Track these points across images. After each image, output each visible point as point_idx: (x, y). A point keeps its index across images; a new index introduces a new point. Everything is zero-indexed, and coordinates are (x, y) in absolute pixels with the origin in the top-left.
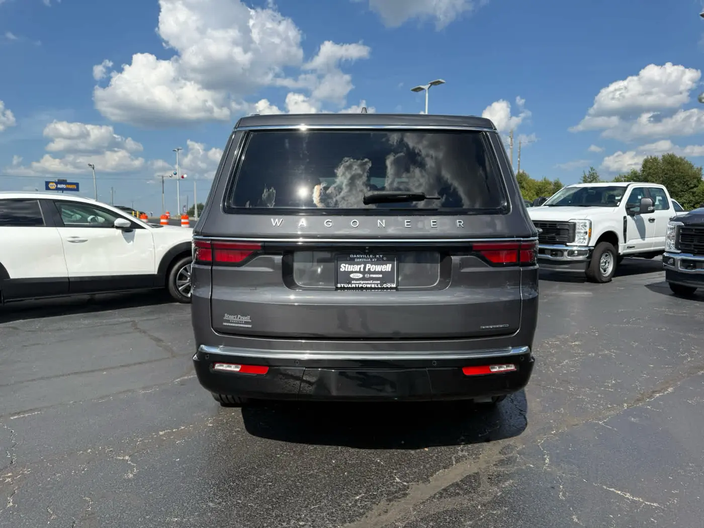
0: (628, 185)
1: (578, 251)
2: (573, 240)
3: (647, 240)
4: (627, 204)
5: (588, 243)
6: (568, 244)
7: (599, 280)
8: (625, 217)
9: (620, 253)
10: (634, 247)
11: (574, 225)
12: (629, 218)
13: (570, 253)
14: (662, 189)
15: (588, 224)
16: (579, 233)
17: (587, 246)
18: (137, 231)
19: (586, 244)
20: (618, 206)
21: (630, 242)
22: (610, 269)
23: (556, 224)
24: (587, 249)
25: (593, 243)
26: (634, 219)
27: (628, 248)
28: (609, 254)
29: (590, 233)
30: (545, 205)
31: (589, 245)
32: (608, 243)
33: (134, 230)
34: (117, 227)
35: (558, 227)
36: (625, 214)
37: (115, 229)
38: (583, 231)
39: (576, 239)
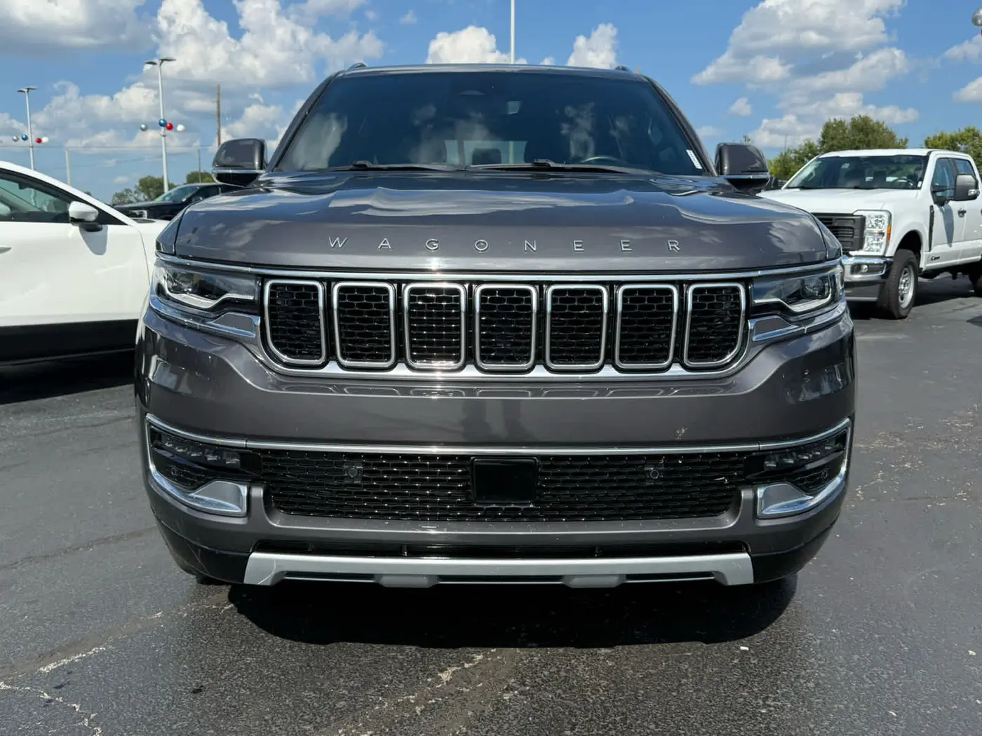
0: (930, 153)
1: (868, 264)
2: (860, 247)
3: (956, 246)
4: (933, 185)
5: (885, 252)
6: (851, 253)
7: (895, 313)
8: (932, 207)
9: (922, 269)
10: (938, 258)
11: (863, 219)
12: (936, 208)
13: (856, 268)
14: (969, 161)
15: (886, 218)
16: (871, 233)
17: (883, 257)
18: (111, 229)
19: (881, 254)
20: (920, 188)
21: (937, 250)
22: (909, 295)
23: (831, 219)
24: (882, 261)
25: (891, 252)
26: (941, 210)
27: (932, 259)
28: (909, 271)
29: (889, 235)
30: (788, 188)
31: (887, 255)
32: (910, 252)
33: (103, 226)
34: (74, 221)
35: (836, 225)
36: (932, 203)
37: (70, 225)
38: (876, 230)
39: (865, 245)
